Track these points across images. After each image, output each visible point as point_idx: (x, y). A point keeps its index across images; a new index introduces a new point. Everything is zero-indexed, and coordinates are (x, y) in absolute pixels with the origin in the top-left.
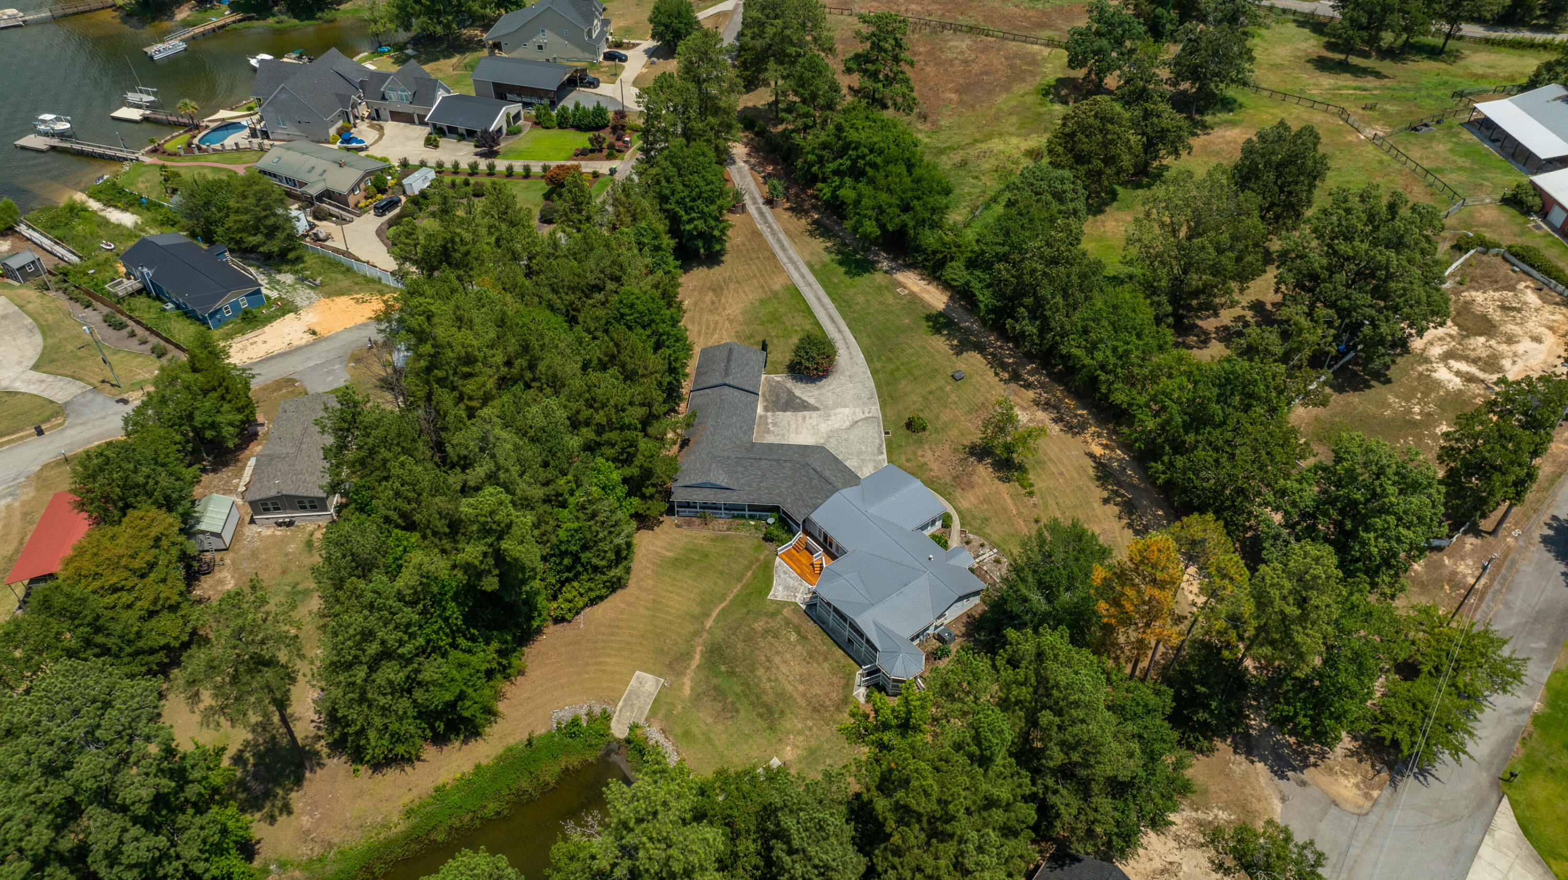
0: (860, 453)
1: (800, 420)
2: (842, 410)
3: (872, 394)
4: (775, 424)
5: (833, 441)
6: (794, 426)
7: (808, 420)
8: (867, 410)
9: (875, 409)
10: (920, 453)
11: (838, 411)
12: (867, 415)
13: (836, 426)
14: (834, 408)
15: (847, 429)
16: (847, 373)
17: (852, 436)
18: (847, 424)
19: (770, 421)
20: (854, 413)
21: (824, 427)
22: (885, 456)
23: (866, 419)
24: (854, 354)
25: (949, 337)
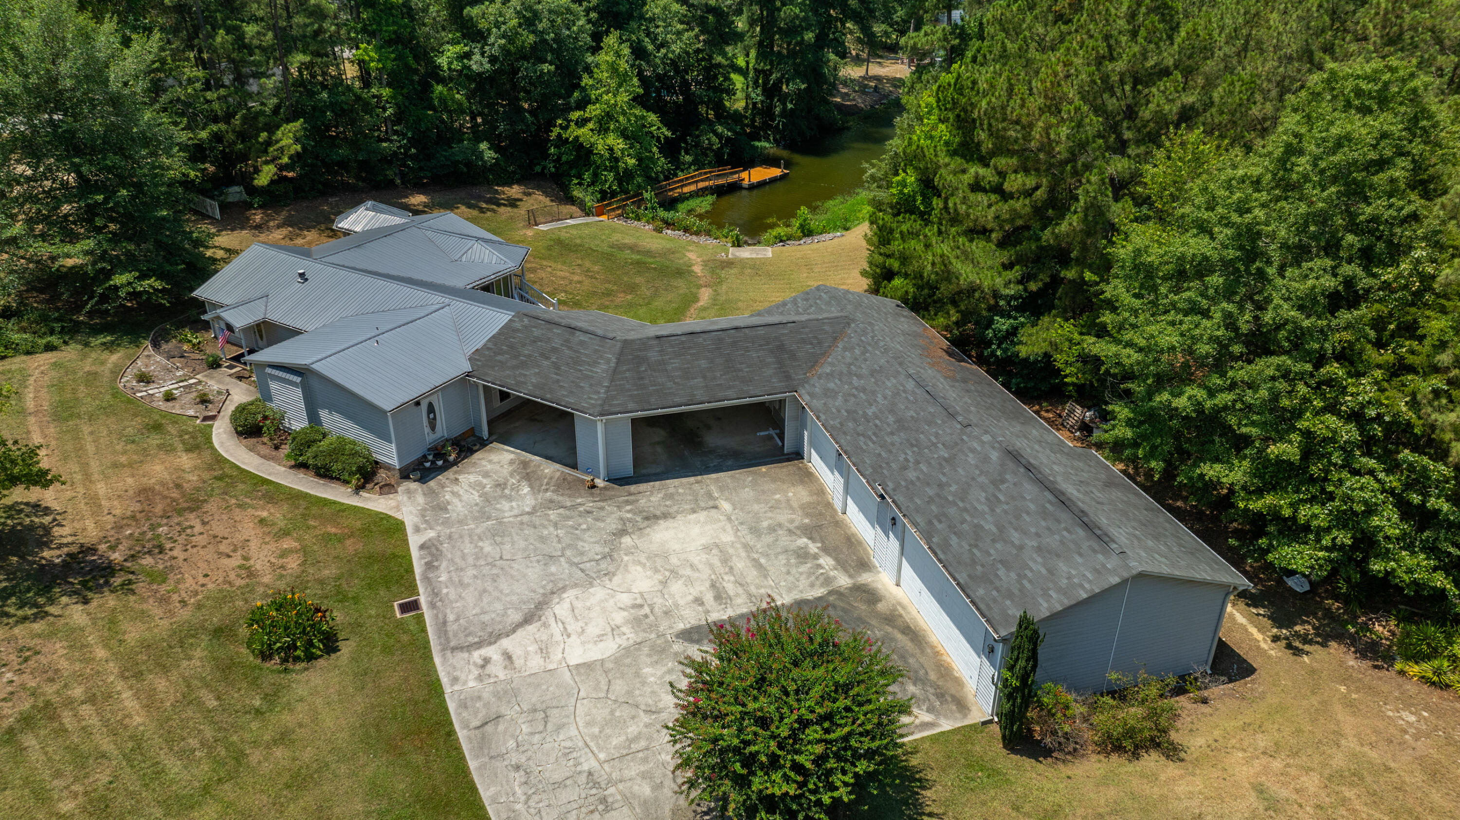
1: (730, 588)
2: (595, 653)
3: (483, 744)
4: (803, 555)
5: (592, 546)
6: (740, 564)
7: (702, 589)
8: (498, 670)
9: (459, 679)
10: (293, 564)
11: (609, 648)
12: (492, 652)
13: (598, 593)
14: (629, 652)
17: (534, 572)
18: (561, 608)
19: (827, 562)
20: (544, 651)
21: (640, 582)
22: (414, 541)
23: (493, 638)
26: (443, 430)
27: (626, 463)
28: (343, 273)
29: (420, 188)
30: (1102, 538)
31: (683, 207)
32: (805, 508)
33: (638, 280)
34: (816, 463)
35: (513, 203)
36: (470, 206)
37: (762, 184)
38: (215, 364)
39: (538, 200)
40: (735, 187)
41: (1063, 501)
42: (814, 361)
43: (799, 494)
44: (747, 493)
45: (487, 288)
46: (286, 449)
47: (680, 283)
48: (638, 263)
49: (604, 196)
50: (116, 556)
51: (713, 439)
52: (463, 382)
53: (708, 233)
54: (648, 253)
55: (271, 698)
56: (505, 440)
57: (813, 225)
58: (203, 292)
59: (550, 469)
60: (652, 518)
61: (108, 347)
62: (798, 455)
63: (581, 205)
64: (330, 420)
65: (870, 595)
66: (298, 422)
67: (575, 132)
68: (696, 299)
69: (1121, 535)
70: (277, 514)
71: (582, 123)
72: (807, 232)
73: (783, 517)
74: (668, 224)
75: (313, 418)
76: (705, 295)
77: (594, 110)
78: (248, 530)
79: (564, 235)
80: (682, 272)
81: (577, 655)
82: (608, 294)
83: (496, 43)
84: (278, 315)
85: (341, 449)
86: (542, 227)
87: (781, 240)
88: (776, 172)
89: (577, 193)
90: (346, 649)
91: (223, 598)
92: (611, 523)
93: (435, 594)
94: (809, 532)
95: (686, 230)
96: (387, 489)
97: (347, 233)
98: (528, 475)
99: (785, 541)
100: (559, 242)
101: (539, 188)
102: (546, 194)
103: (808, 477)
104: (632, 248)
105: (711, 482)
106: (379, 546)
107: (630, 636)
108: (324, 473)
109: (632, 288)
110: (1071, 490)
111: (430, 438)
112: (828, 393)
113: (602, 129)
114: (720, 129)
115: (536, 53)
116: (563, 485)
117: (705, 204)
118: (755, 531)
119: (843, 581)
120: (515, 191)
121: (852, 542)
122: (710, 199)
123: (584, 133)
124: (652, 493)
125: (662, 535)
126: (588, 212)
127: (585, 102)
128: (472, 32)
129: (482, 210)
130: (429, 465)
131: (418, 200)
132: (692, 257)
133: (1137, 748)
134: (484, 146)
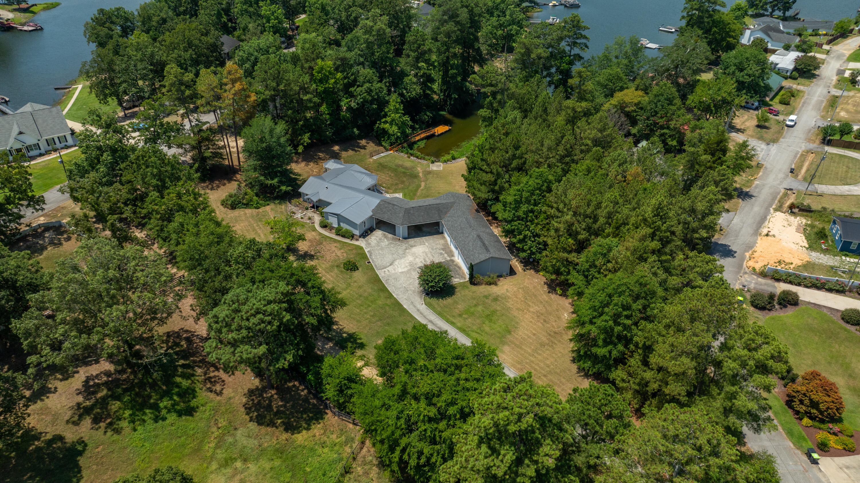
0: (382, 249)
1: (427, 259)
2: (403, 270)
3: (387, 283)
4: (441, 254)
5: (401, 252)
6: (429, 255)
7: (422, 259)
8: (387, 272)
9: (381, 274)
10: (345, 255)
11: (406, 269)
12: (386, 270)
13: (403, 260)
14: (409, 270)
15: (395, 260)
16: (410, 292)
17: (390, 257)
18: (396, 263)
19: (446, 255)
20: (394, 270)
21: (410, 258)
22: (366, 251)
23: (385, 268)
24: (411, 306)
25: (340, 332)
26: (367, 227)
27: (406, 234)
28: (336, 187)
29: (337, 143)
30: (487, 250)
31: (416, 146)
32: (443, 245)
33: (405, 179)
34: (446, 235)
35: (364, 148)
36: (353, 150)
37: (442, 134)
38: (307, 209)
39: (371, 146)
40: (433, 135)
41: (484, 244)
42: (446, 213)
43: (442, 242)
44: (431, 241)
45: (369, 189)
46: (334, 231)
47: (416, 180)
48: (404, 173)
49: (391, 144)
50: (312, 253)
51: (425, 229)
52: (371, 217)
53: (424, 159)
54: (406, 168)
55: (351, 277)
56: (379, 228)
57: (456, 156)
58: (301, 190)
59: (390, 236)
60: (412, 246)
61: (280, 203)
62: (442, 233)
63: (385, 147)
64: (342, 224)
65: (453, 261)
66: (335, 225)
67: (382, 126)
68: (420, 186)
69: (491, 251)
70: (337, 245)
71: (386, 122)
72: (454, 158)
73: (438, 246)
74: (412, 155)
75: (339, 224)
76: (423, 184)
77: (388, 119)
78: (334, 249)
79: (382, 161)
80: (415, 176)
81: (400, 271)
82: (397, 184)
83: (359, 99)
84: (323, 198)
85: (347, 231)
86: (375, 158)
87: (445, 162)
88: (446, 128)
89: (383, 143)
90: (360, 269)
91: (336, 261)
92: (404, 247)
93: (373, 260)
94: (443, 249)
95: (417, 157)
96: (357, 240)
97: (329, 170)
98: (386, 237)
99: (438, 251)
100: (380, 164)
101: (371, 140)
102: (373, 142)
103: (444, 237)
104: (401, 166)
105: (424, 239)
106: (359, 251)
107: (409, 268)
108: (343, 236)
109: (403, 182)
110: (486, 243)
111: (364, 229)
112: (448, 221)
113: (391, 124)
114: (428, 113)
115: (371, 102)
116: (393, 239)
117: (422, 144)
118: (432, 249)
119: (448, 259)
120: (363, 142)
121: (451, 251)
122: (424, 141)
123: (387, 126)
124: (412, 241)
125: (414, 250)
126: (387, 150)
127: (385, 116)
128: (352, 95)
129: (356, 151)
130: (365, 234)
131: (336, 148)
132: (419, 169)
133: (490, 284)
134: (355, 130)
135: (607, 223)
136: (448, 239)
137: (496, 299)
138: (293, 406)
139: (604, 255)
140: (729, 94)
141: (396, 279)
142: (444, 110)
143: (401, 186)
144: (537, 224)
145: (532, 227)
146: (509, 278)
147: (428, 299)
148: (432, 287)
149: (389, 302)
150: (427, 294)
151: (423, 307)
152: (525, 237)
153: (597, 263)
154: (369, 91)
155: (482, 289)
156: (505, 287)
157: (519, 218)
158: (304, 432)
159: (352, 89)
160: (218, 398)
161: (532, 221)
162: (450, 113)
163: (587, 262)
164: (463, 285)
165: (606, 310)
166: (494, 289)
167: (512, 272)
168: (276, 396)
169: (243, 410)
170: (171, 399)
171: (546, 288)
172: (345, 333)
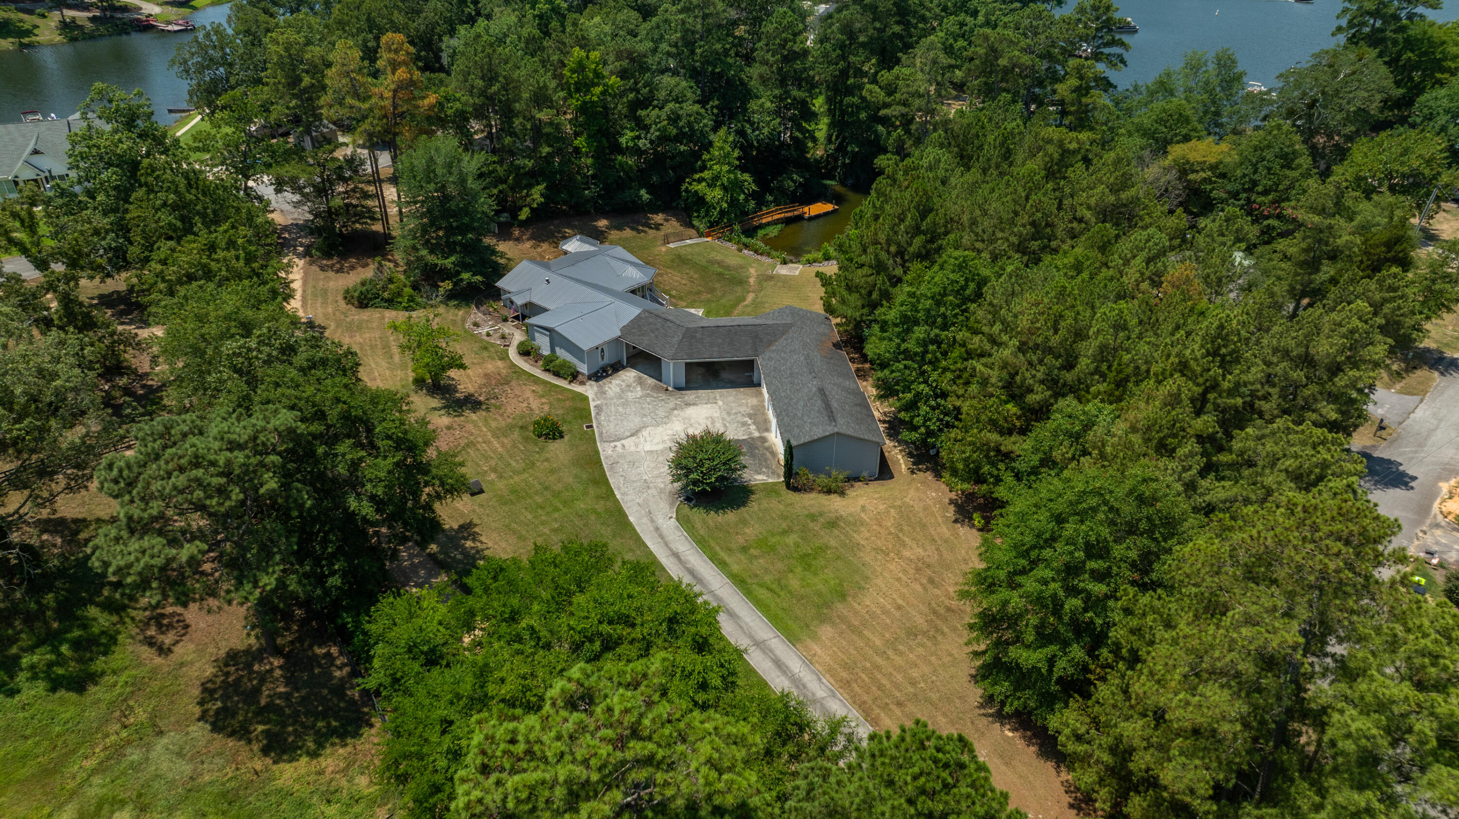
0: (625, 403)
2: (654, 448)
3: (612, 468)
4: (744, 424)
5: (661, 413)
6: (718, 424)
8: (619, 449)
9: (606, 451)
10: (546, 408)
12: (618, 443)
13: (660, 429)
14: (667, 449)
15: (645, 427)
16: (653, 491)
17: (637, 420)
18: (645, 433)
19: (753, 427)
20: (636, 445)
22: (592, 405)
23: (619, 440)
24: (645, 520)
25: (474, 556)
26: (606, 360)
27: (682, 381)
28: (566, 281)
29: (605, 215)
30: (832, 419)
31: (761, 233)
32: (753, 407)
33: (717, 285)
34: (764, 390)
35: (657, 227)
36: (633, 229)
37: (818, 217)
38: (505, 320)
39: (673, 225)
40: (800, 218)
41: (828, 406)
42: (770, 343)
43: (753, 401)
44: (731, 399)
45: (633, 292)
46: (541, 363)
47: (739, 289)
48: (720, 274)
49: (712, 225)
50: (481, 398)
51: (725, 375)
52: (617, 340)
53: (768, 255)
54: (728, 268)
55: (542, 449)
56: (633, 367)
58: (500, 284)
59: (651, 381)
60: (688, 405)
61: (457, 307)
62: (759, 385)
63: (698, 230)
64: (559, 351)
65: (764, 440)
66: (546, 352)
67: (695, 187)
68: (744, 299)
69: (840, 421)
70: (539, 389)
71: (700, 181)
72: (825, 258)
73: (742, 409)
74: (746, 246)
75: (553, 350)
76: (750, 297)
77: (706, 174)
78: (528, 394)
79: (683, 252)
80: (741, 282)
81: (648, 448)
82: (699, 293)
83: (654, 134)
84: (536, 300)
85: (565, 364)
86: (672, 246)
87: (809, 262)
88: (829, 207)
89: (696, 223)
90: (566, 438)
91: (522, 417)
92: (671, 405)
93: (599, 423)
94: (750, 416)
95: (756, 251)
96: (582, 383)
97: (566, 253)
98: (640, 382)
99: (740, 418)
100: (679, 257)
101: (674, 216)
102: (678, 220)
103: (761, 394)
104: (720, 263)
105: (717, 392)
106: (579, 405)
108: (557, 374)
109: (712, 290)
110: (835, 404)
111: (601, 363)
112: (770, 359)
113: (711, 185)
114: (795, 177)
115: (676, 140)
116: (655, 388)
117: (773, 230)
118: (729, 414)
119: (756, 434)
120: (659, 218)
121: (766, 421)
122: (779, 226)
123: (701, 187)
124: (690, 395)
125: (691, 411)
126: (701, 235)
127: (703, 168)
128: (641, 125)
129: (639, 231)
130: (599, 375)
131: (602, 223)
132: (752, 271)
133: (829, 492)
134: (643, 192)
135: (1097, 371)
136: (766, 396)
137: (833, 524)
138: (304, 700)
139: (1076, 437)
140: (1429, 162)
141: (632, 463)
142: (833, 178)
143: (705, 296)
144: (945, 370)
145: (935, 376)
146: (875, 486)
147: (686, 509)
148: (695, 483)
149: (600, 506)
150: (688, 499)
151: (669, 524)
152: (918, 395)
153: (1056, 454)
154: (674, 119)
155: (811, 501)
156: (862, 501)
157: (907, 354)
158: (304, 760)
159: (642, 113)
160: (158, 660)
161: (934, 363)
162: (842, 183)
163: (1036, 450)
164: (770, 490)
165: (1047, 553)
166: (835, 504)
167: (884, 472)
168: (278, 673)
169: (196, 692)
170: (55, 650)
171: (951, 512)
172: (484, 558)
